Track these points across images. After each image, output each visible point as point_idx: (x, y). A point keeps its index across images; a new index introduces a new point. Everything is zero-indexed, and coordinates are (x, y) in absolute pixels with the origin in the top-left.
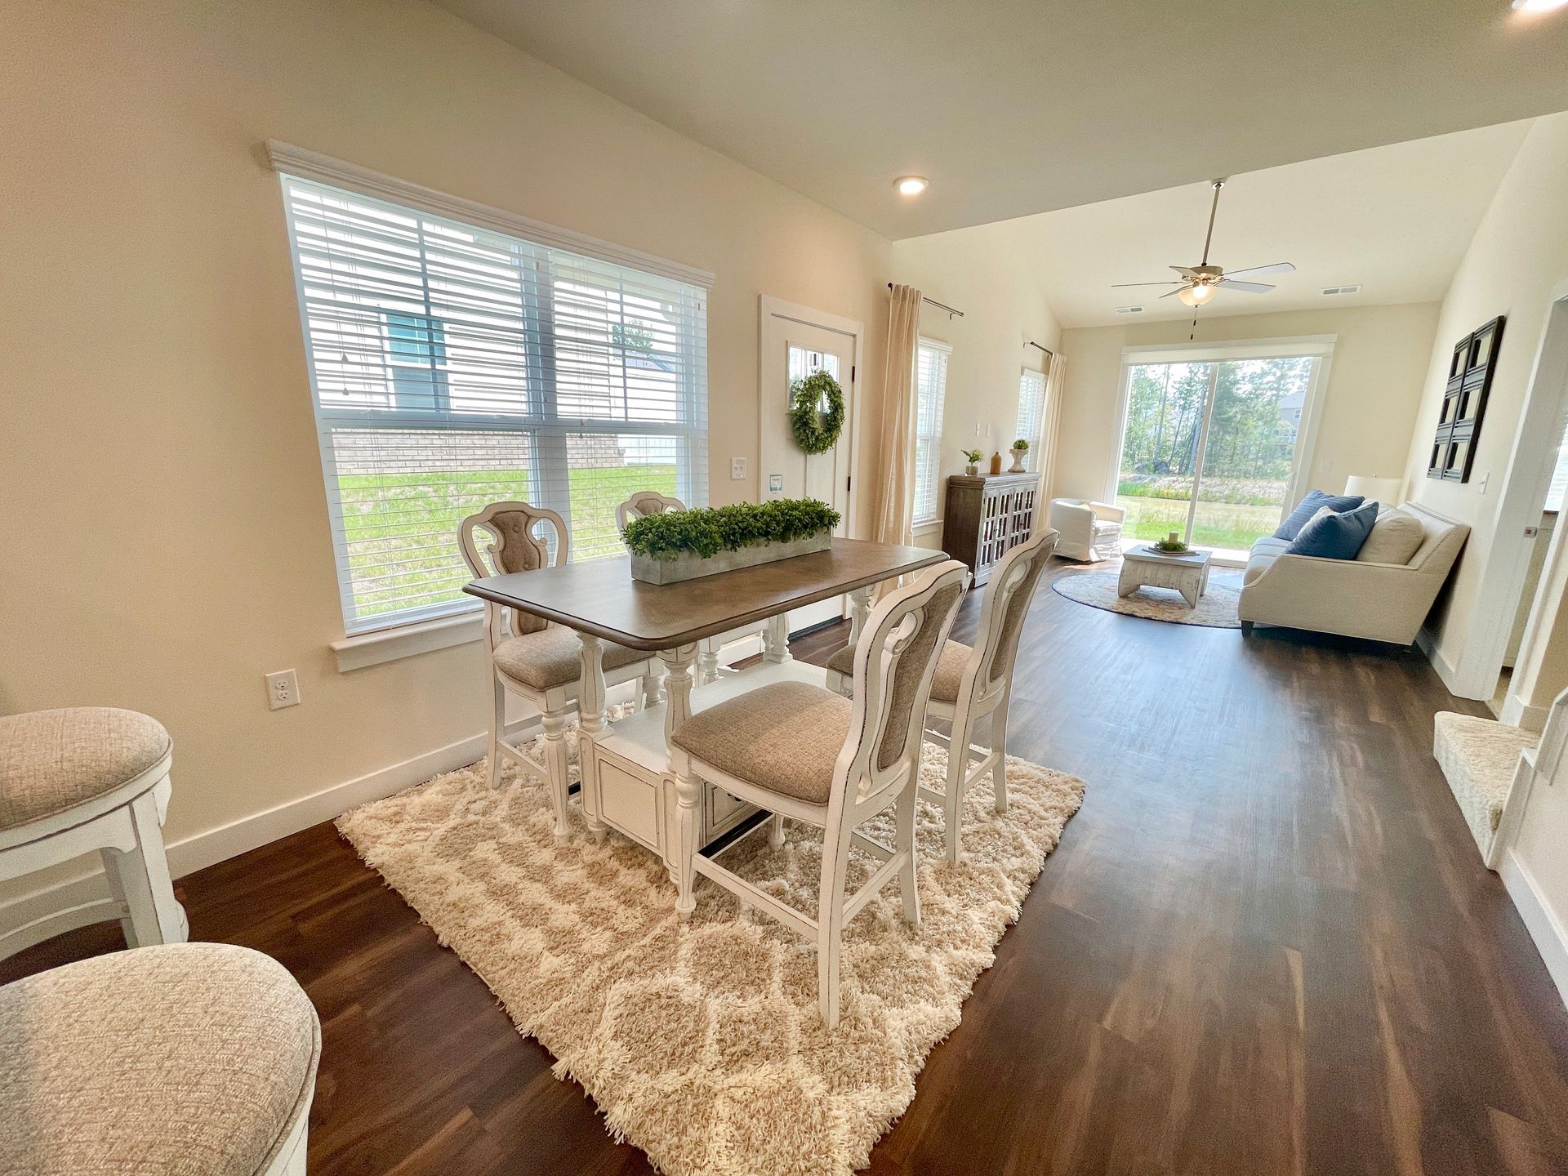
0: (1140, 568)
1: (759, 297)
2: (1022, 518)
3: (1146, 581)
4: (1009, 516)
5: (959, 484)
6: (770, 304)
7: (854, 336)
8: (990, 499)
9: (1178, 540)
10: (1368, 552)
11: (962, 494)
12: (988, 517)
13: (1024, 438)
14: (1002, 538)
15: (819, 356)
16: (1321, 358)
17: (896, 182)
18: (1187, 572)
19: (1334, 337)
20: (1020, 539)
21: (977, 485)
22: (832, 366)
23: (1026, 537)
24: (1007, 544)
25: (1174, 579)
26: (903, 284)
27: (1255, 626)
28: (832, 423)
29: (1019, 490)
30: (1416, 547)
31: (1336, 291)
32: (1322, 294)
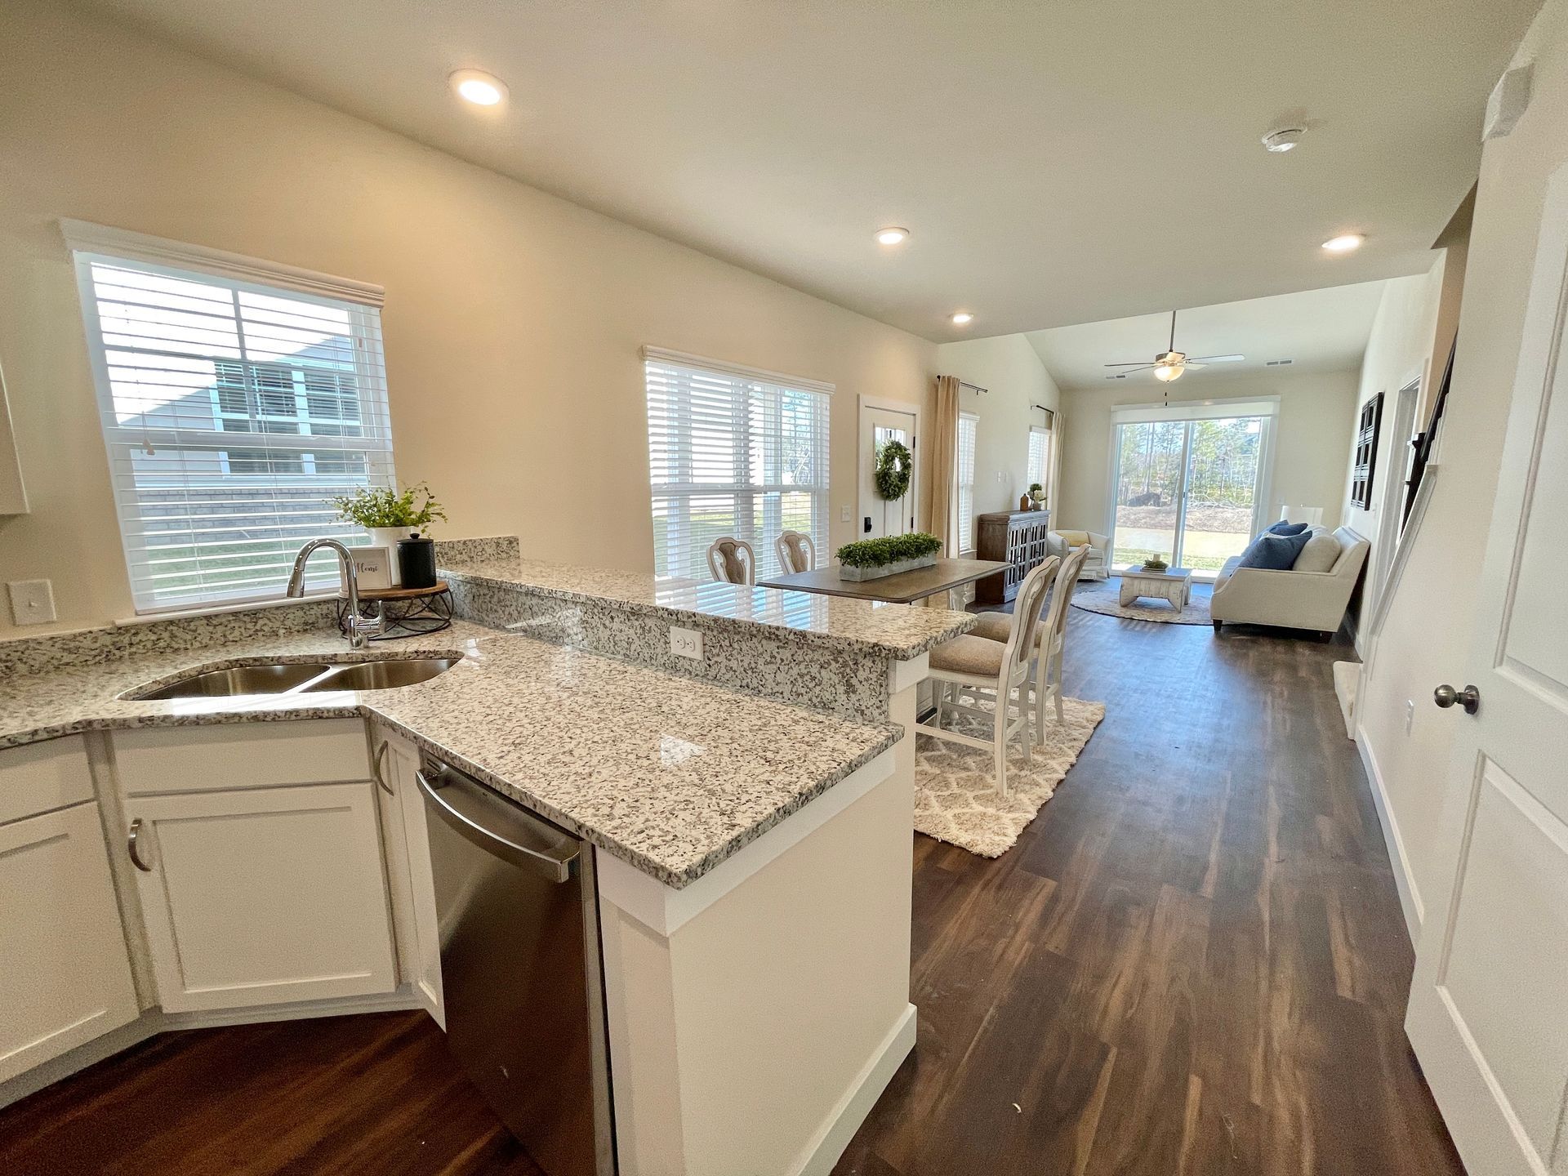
0: (1136, 582)
1: (858, 396)
2: (1038, 546)
3: (1142, 593)
4: (1027, 545)
5: (989, 521)
6: (865, 400)
7: (914, 415)
8: (1013, 532)
9: (1161, 560)
10: (1301, 563)
11: (991, 529)
12: (1012, 546)
13: (1039, 483)
14: (1023, 563)
15: (893, 431)
16: (1270, 418)
17: (950, 316)
18: (1173, 584)
19: (1279, 398)
20: (1037, 563)
21: (1003, 521)
22: (901, 437)
23: (1040, 562)
24: (1027, 568)
25: (1163, 590)
26: (947, 375)
27: (1223, 623)
28: (903, 478)
29: (1035, 525)
30: (1334, 559)
31: (1277, 363)
32: (1266, 366)
